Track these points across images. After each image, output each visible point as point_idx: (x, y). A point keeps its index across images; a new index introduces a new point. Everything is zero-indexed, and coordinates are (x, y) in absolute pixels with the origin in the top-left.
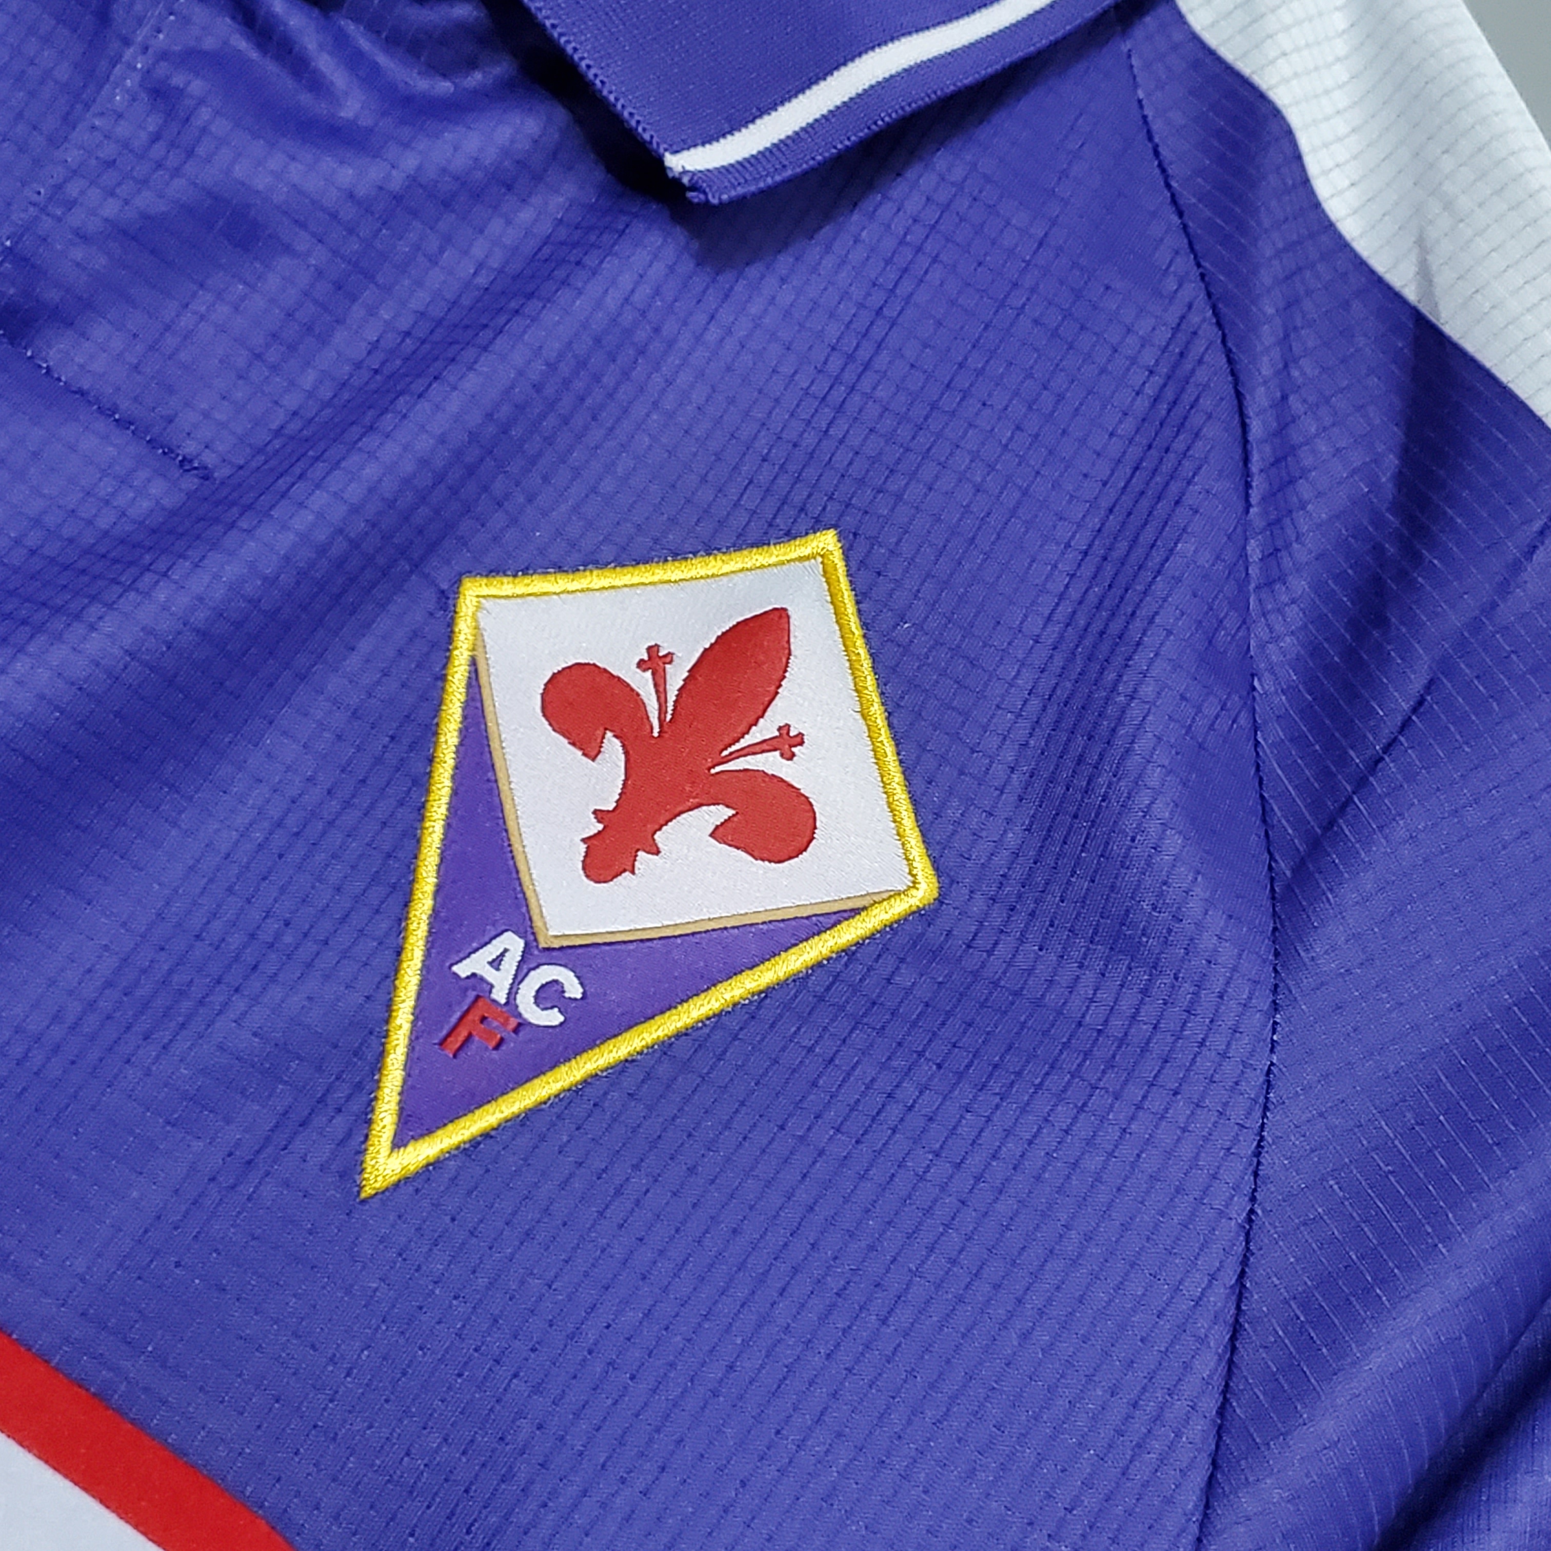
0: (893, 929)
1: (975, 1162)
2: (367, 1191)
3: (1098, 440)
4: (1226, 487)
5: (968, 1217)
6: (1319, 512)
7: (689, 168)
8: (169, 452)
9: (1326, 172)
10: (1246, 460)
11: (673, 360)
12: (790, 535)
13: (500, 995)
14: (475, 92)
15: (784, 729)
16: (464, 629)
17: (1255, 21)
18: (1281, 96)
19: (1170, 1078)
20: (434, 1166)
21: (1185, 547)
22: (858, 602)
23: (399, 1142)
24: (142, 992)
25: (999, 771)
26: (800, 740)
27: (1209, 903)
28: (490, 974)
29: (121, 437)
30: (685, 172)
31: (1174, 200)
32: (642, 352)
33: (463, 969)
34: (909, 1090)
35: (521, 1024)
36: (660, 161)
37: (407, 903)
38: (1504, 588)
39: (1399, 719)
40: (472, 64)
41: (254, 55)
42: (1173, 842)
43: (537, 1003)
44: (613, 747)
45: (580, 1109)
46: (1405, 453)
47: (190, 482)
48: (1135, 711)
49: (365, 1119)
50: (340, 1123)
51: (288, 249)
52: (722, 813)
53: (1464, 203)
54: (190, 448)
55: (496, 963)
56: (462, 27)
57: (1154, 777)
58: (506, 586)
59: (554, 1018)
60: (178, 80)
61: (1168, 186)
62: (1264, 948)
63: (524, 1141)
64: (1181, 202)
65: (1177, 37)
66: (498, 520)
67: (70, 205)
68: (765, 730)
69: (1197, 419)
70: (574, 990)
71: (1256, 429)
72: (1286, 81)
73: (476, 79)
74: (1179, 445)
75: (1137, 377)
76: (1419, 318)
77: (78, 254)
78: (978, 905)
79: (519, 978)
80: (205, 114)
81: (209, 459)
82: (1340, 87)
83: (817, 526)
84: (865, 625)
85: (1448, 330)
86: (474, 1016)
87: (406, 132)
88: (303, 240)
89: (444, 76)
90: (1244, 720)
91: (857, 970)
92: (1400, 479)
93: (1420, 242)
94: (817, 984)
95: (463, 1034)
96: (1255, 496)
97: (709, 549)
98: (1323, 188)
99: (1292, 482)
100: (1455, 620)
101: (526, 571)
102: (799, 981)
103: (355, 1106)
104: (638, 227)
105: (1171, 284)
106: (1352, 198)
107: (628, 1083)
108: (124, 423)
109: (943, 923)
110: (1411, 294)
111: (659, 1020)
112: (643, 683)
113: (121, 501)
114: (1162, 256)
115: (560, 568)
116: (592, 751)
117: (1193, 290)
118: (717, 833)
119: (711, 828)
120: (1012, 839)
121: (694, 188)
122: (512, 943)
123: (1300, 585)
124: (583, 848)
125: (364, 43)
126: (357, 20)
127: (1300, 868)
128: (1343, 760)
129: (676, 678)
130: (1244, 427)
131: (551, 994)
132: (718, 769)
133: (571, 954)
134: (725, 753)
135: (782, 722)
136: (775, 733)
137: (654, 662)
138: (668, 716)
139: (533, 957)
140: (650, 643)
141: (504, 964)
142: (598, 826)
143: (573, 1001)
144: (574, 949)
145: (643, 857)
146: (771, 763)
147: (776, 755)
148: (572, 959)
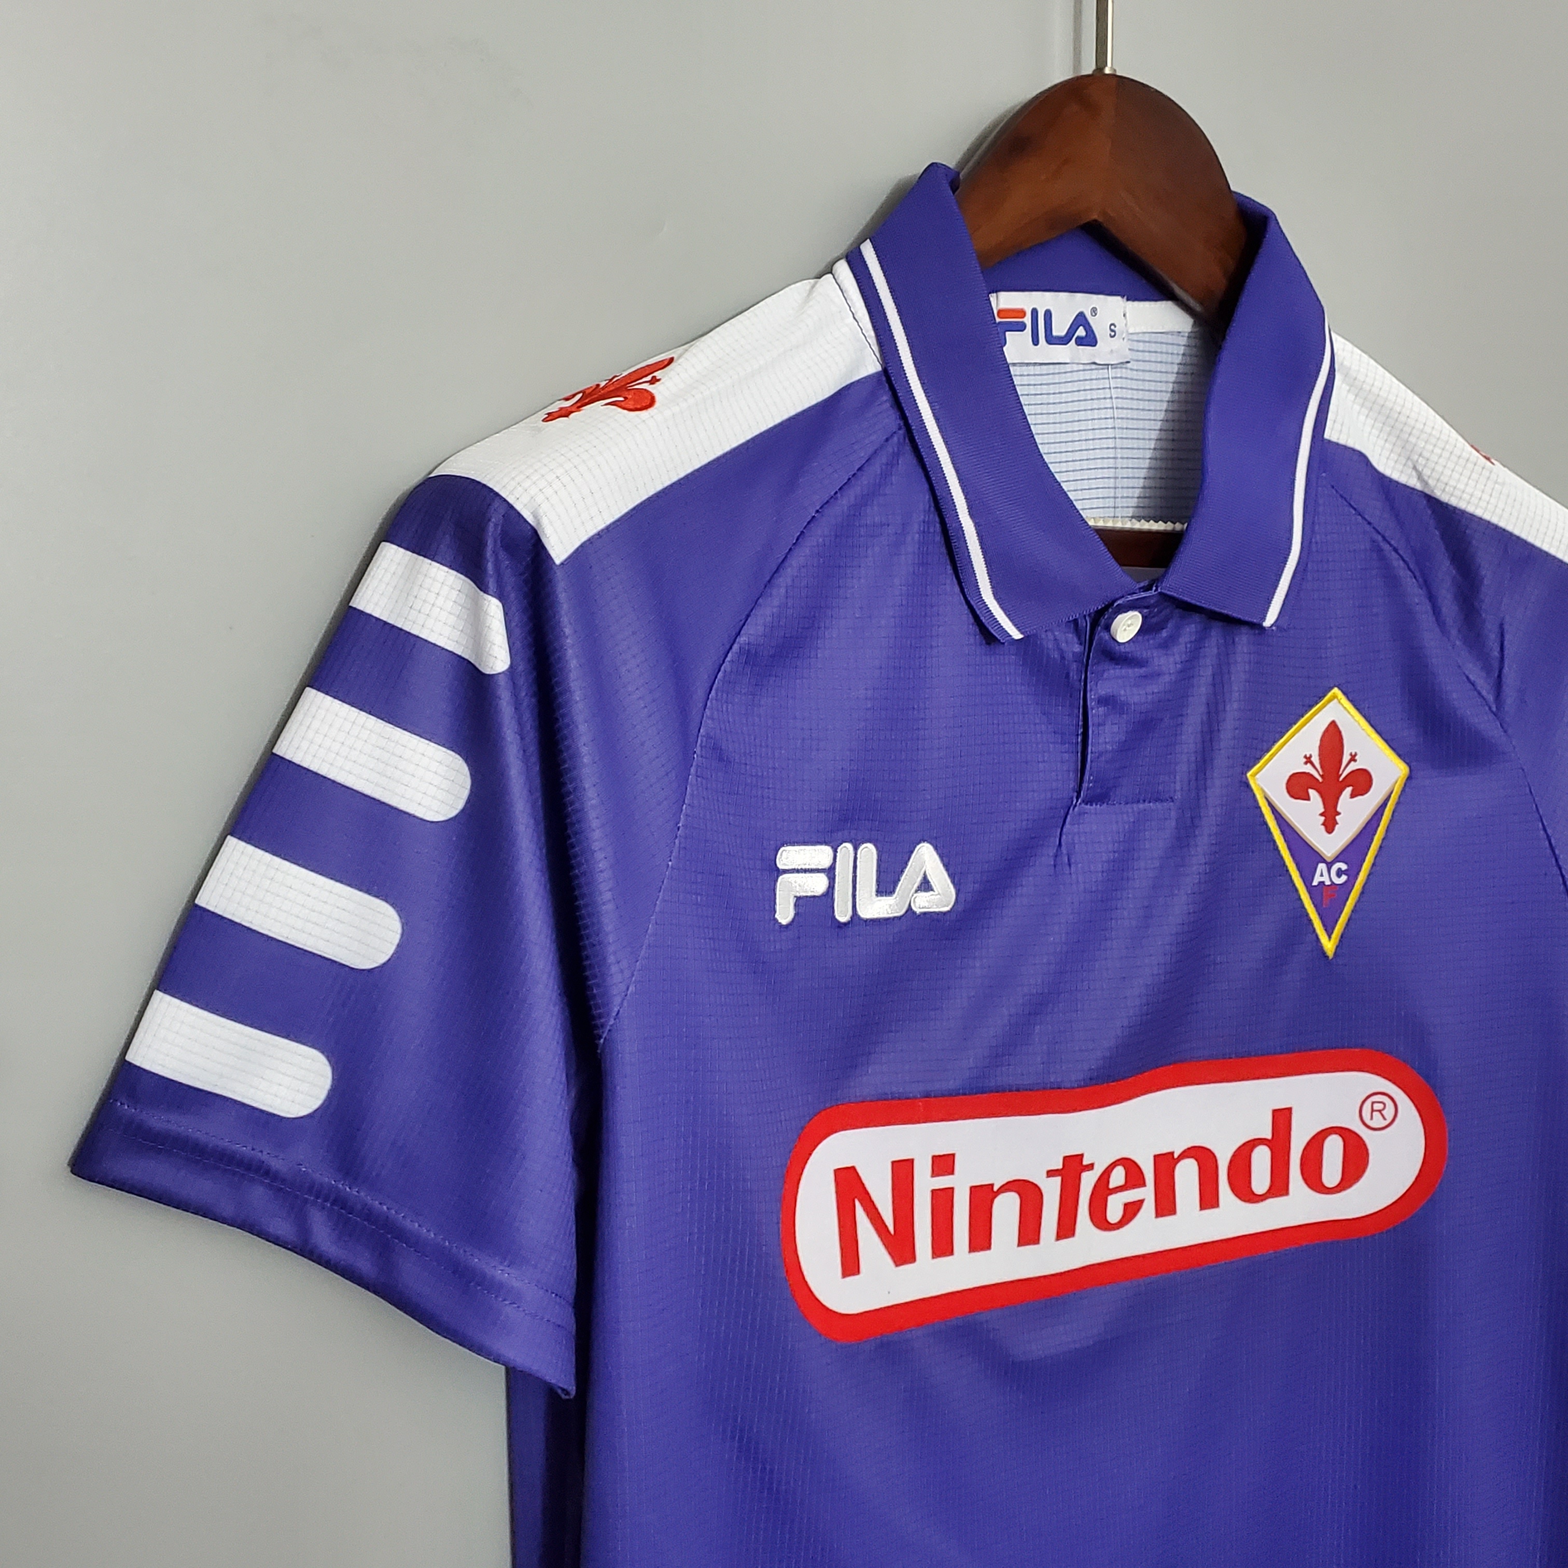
0: (1404, 786)
2: (1330, 956)
12: (1322, 696)
13: (1328, 883)
14: (1174, 628)
15: (1351, 754)
16: (1255, 788)
20: (1342, 936)
22: (1353, 704)
23: (1329, 937)
26: (1356, 754)
28: (1322, 879)
30: (1269, 624)
33: (1315, 883)
35: (1338, 885)
43: (1338, 877)
44: (1312, 793)
49: (1318, 939)
52: (1348, 790)
55: (1322, 875)
58: (1257, 767)
59: (1344, 878)
68: (1346, 758)
70: (1344, 867)
73: (1171, 623)
79: (1329, 874)
83: (1329, 689)
86: (1326, 893)
93: (1415, 470)
95: (1325, 898)
103: (1313, 937)
109: (1413, 775)
111: (1367, 858)
112: (1308, 769)
116: (1308, 799)
118: (1353, 796)
119: (1349, 796)
120: (1421, 740)
122: (1322, 867)
129: (1316, 760)
131: (1339, 873)
132: (1341, 779)
133: (1337, 859)
134: (1340, 772)
135: (1349, 752)
136: (1349, 757)
137: (1308, 760)
138: (1321, 773)
139: (1329, 865)
140: (1304, 755)
141: (1324, 874)
142: (1323, 819)
143: (1346, 870)
144: (1337, 857)
145: (1338, 818)
146: (1353, 766)
147: (1352, 763)
148: (1338, 859)
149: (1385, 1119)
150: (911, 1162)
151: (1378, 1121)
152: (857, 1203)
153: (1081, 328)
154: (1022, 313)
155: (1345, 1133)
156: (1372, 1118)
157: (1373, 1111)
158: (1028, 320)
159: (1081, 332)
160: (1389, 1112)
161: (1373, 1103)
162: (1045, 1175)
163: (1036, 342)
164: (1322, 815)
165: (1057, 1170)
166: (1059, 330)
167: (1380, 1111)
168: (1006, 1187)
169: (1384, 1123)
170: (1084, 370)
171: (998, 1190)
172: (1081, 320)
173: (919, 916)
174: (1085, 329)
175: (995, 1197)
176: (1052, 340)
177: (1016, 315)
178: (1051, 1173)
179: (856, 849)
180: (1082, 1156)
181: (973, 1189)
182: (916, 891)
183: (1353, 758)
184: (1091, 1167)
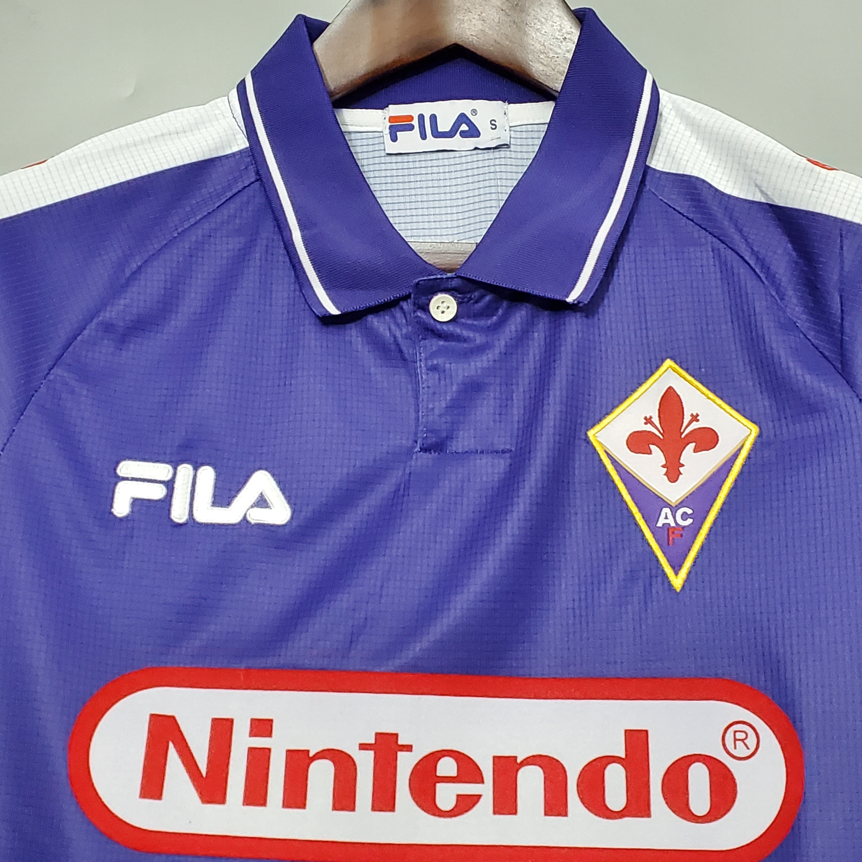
0: (755, 444)
1: (817, 485)
2: (678, 590)
3: (714, 292)
4: (756, 282)
5: (825, 499)
6: (781, 271)
7: (574, 298)
8: (497, 452)
9: (719, 183)
10: (755, 272)
11: (598, 345)
12: (658, 367)
13: (673, 524)
14: (502, 315)
15: (692, 415)
16: (596, 444)
17: (673, 158)
18: (695, 173)
19: (848, 434)
20: (689, 573)
21: (757, 304)
22: (687, 372)
23: (676, 573)
24: (589, 581)
25: (751, 389)
26: (697, 415)
27: (827, 386)
28: (666, 521)
29: (484, 456)
30: (574, 300)
31: (688, 218)
32: (589, 348)
33: (660, 524)
34: (788, 480)
35: (683, 528)
36: (565, 302)
37: (634, 518)
38: (842, 262)
39: (840, 311)
40: (497, 309)
41: (447, 344)
42: (808, 377)
43: (683, 520)
44: (653, 447)
45: (712, 537)
46: (792, 242)
47: (508, 455)
48: (775, 352)
49: (664, 574)
50: (659, 579)
51: (490, 384)
52: (692, 446)
53: (761, 170)
54: (502, 447)
55: (666, 518)
56: (490, 301)
57: (791, 364)
58: (598, 428)
59: (690, 521)
60: (435, 362)
61: (684, 216)
62: (848, 388)
63: (705, 554)
64: (690, 218)
65: (658, 175)
66: (585, 413)
67: (433, 409)
68: (687, 419)
69: (736, 271)
70: (690, 511)
71: (752, 263)
72: (693, 168)
73: (500, 312)
74: (736, 279)
75: (712, 269)
76: (771, 206)
77: (443, 420)
78: (770, 424)
79: (674, 517)
80: (447, 366)
81: (508, 447)
82: (706, 158)
83: (663, 361)
84: (693, 376)
85: (780, 205)
86: (670, 533)
87: (496, 336)
88: (491, 380)
89: (493, 316)
90: (802, 336)
91: (753, 460)
92: (795, 249)
93: (756, 185)
94: (746, 469)
95: (671, 538)
96: (764, 279)
97: (640, 385)
98: (721, 188)
99: (769, 268)
100: (836, 277)
101: (600, 420)
102: (741, 473)
103: (660, 572)
104: (567, 319)
105: (703, 240)
106: (730, 184)
107: (719, 524)
108: (482, 452)
109: (764, 435)
110: (763, 200)
111: (715, 504)
112: (649, 428)
113: (496, 471)
114: (696, 235)
115: (608, 414)
116: (650, 453)
117: (710, 238)
118: (695, 451)
119: (692, 451)
120: (767, 404)
121: (579, 302)
122: (666, 511)
123: (790, 293)
124: (665, 477)
125: (469, 322)
126: (463, 318)
127: (842, 363)
128: (833, 329)
129: (656, 420)
130: (748, 264)
131: (685, 516)
132: (683, 436)
133: (682, 504)
134: (682, 431)
135: (690, 414)
136: (690, 418)
137: (648, 421)
138: (662, 431)
139: (674, 510)
140: (643, 417)
141: (668, 517)
142: (665, 469)
143: (691, 514)
144: (682, 502)
145: (681, 469)
146: (695, 425)
147: (694, 423)
148: (684, 504)
149: (748, 748)
150: (230, 722)
151: (741, 751)
152: (171, 745)
153: (464, 125)
154: (411, 118)
155: (708, 760)
156: (735, 748)
157: (735, 740)
158: (415, 122)
159: (464, 127)
160: (752, 741)
161: (735, 732)
162: (358, 748)
163: (424, 136)
164: (663, 466)
165: (370, 745)
166: (444, 126)
167: (742, 740)
168: (321, 754)
169: (749, 753)
170: (471, 155)
171: (314, 756)
172: (462, 118)
173: (253, 526)
174: (467, 125)
175: (311, 762)
176: (437, 134)
177: (405, 119)
178: (363, 747)
179: (196, 469)
180: (396, 735)
181: (290, 753)
182: (252, 507)
183: (695, 418)
184: (409, 748)
